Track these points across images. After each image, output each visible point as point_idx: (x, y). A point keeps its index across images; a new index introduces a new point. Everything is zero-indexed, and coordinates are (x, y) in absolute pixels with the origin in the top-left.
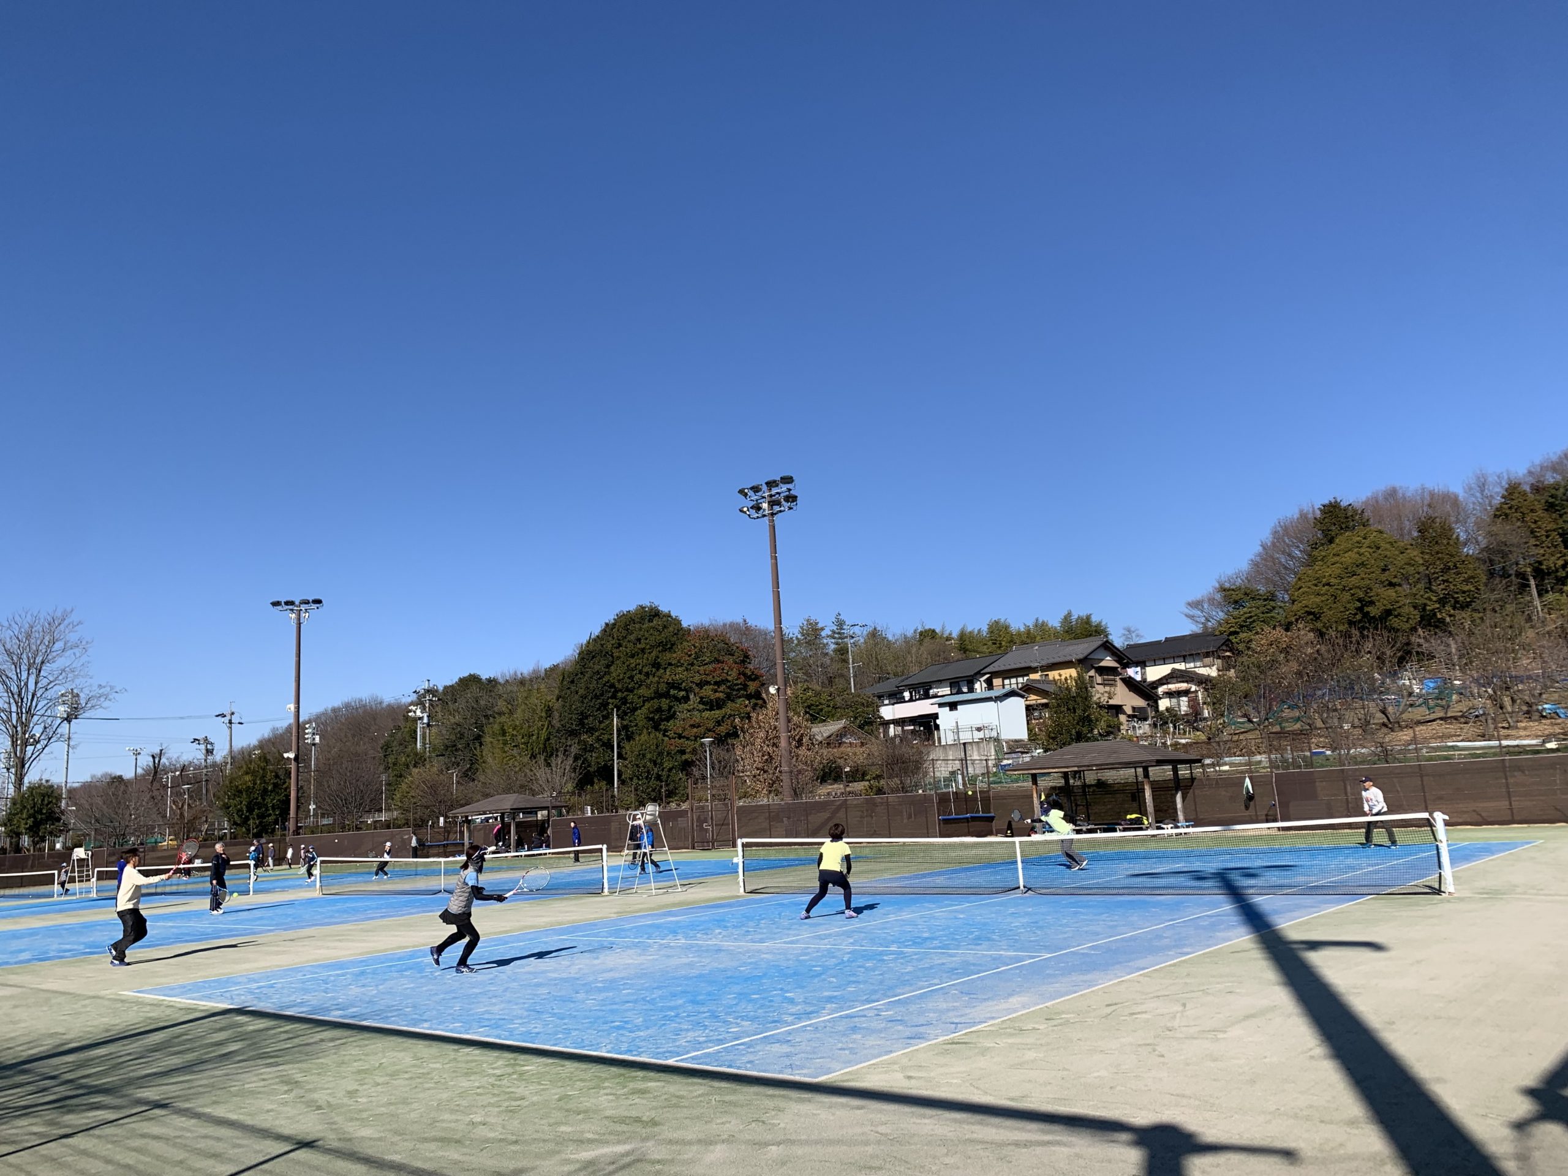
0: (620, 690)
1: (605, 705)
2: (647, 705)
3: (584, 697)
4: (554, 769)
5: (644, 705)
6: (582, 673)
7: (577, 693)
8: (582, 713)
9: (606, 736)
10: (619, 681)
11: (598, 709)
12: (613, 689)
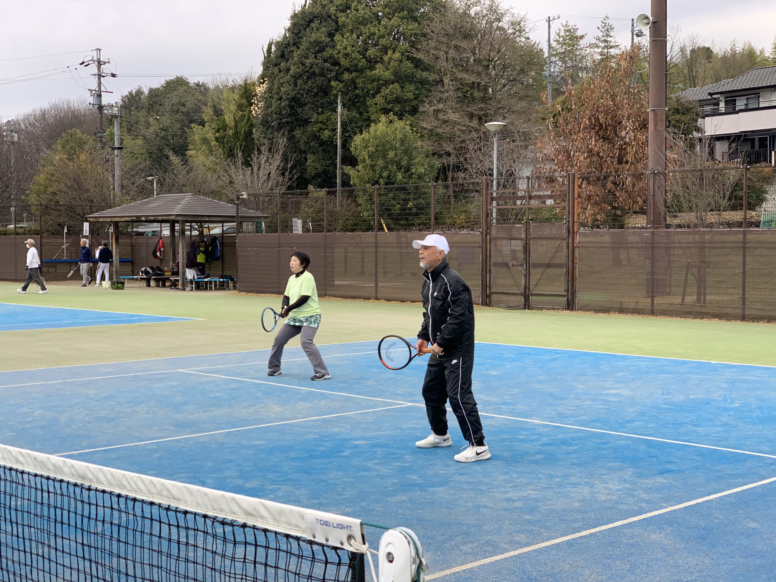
0: (347, 70)
1: (325, 91)
2: (385, 91)
3: (296, 77)
4: (255, 169)
5: (378, 92)
6: (294, 44)
7: (288, 70)
8: (293, 99)
9: (327, 133)
10: (346, 55)
11: (316, 94)
12: (337, 68)
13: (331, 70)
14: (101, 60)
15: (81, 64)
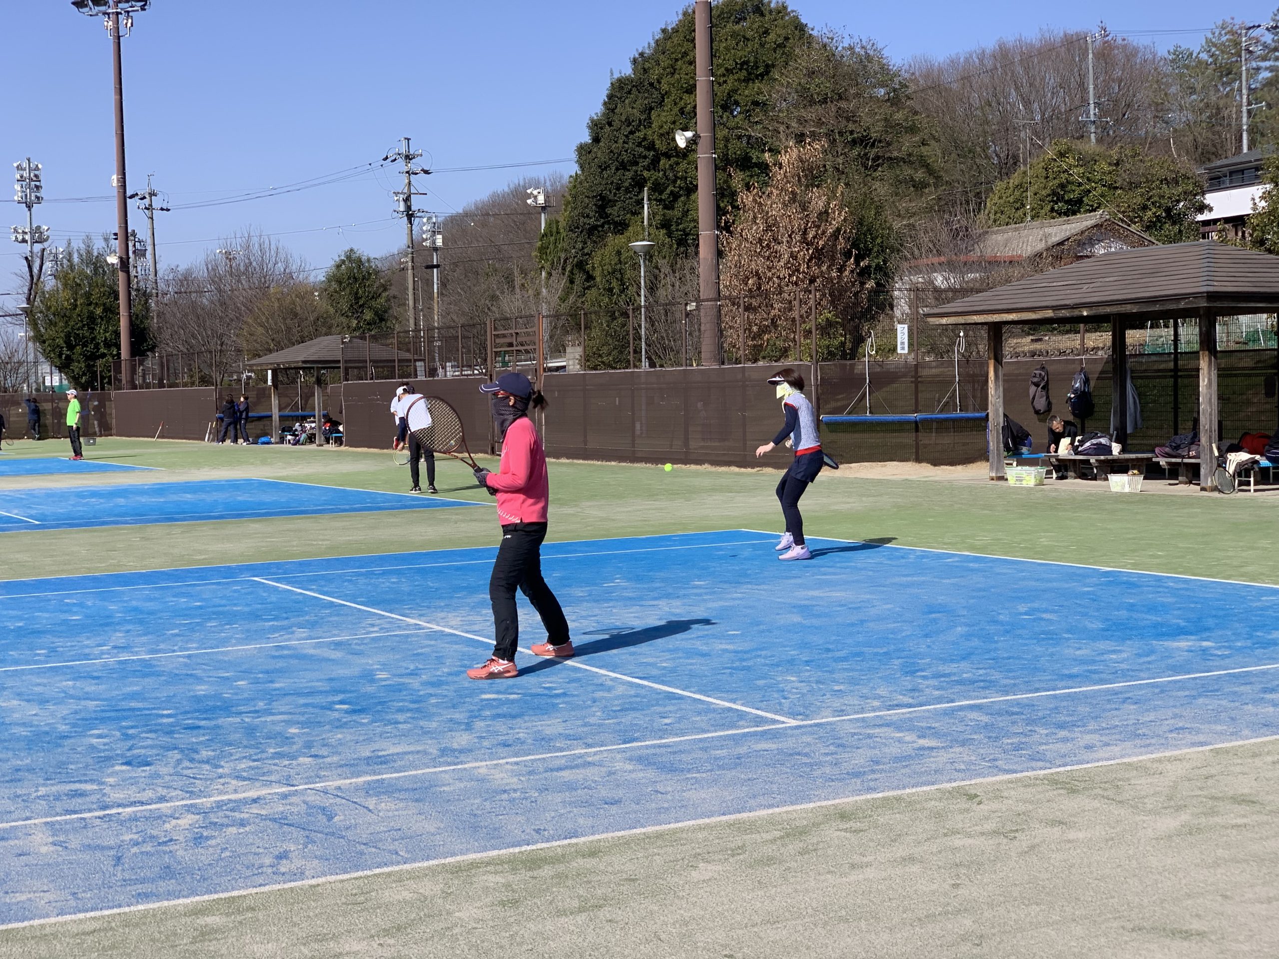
12: (652, 153)
13: (645, 157)
14: (411, 152)
15: (387, 158)
